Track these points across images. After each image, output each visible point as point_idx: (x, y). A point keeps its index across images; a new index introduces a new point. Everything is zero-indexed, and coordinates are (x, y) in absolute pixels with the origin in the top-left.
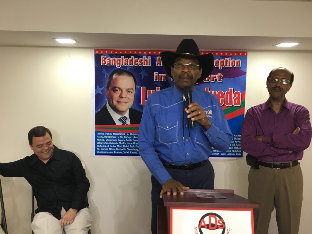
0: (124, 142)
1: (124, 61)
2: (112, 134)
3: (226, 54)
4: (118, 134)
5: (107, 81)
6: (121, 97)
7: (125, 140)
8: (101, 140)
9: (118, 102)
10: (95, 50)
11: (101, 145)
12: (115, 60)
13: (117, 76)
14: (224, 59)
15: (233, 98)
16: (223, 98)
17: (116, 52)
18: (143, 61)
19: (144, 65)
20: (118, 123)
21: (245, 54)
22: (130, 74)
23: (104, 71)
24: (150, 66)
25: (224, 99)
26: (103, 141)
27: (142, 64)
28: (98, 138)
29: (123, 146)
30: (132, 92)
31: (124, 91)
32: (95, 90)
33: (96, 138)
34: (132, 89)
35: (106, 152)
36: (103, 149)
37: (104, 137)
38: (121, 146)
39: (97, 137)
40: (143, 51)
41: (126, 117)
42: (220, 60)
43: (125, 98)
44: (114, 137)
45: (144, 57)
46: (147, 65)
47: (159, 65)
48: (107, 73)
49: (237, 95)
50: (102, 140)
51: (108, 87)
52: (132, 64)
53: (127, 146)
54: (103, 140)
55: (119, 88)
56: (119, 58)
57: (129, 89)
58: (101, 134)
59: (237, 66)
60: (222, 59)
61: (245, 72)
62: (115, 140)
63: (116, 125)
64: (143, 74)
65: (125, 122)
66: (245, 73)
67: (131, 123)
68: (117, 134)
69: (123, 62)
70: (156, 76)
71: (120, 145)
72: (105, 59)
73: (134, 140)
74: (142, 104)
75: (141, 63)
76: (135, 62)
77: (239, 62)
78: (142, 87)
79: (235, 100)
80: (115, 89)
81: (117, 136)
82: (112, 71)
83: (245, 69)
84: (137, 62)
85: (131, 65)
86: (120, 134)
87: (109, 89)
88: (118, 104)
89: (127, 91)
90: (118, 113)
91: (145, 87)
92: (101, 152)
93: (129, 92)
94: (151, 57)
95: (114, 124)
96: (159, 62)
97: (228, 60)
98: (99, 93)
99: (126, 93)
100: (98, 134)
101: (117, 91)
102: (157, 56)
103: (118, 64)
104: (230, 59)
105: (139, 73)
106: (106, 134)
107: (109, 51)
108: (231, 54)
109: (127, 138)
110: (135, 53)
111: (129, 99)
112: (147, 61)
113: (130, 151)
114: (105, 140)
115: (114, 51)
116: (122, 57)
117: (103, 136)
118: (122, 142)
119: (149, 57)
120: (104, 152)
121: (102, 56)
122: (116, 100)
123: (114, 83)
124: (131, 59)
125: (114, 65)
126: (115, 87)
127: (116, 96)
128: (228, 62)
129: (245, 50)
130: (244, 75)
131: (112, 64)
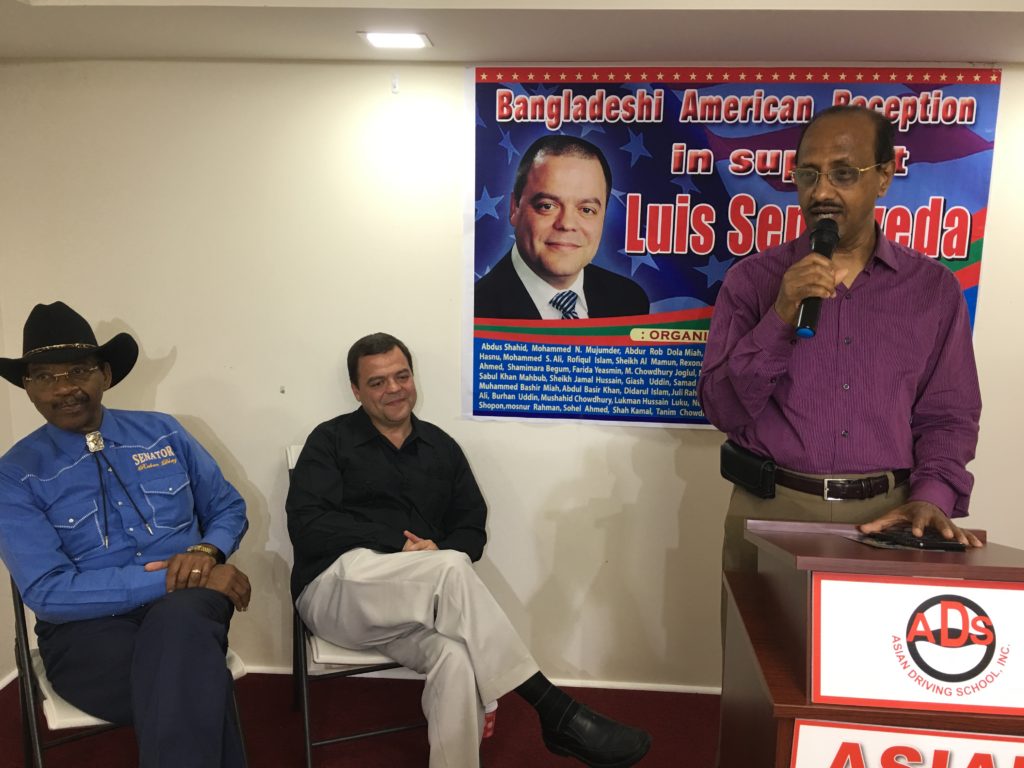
0: (566, 374)
1: (574, 108)
2: (529, 347)
3: (927, 77)
4: (549, 350)
5: (516, 174)
6: (559, 227)
7: (571, 369)
8: (491, 367)
9: (549, 244)
10: (479, 72)
11: (494, 382)
12: (542, 104)
13: (548, 157)
14: (918, 97)
15: (943, 231)
16: (908, 231)
17: (547, 77)
18: (636, 107)
19: (641, 118)
20: (548, 313)
21: (994, 78)
22: (590, 150)
23: (506, 142)
24: (661, 121)
25: (909, 234)
26: (499, 372)
27: (632, 117)
28: (483, 361)
29: (561, 388)
30: (594, 213)
31: (570, 209)
32: (476, 204)
33: (477, 361)
34: (597, 202)
35: (509, 406)
36: (499, 397)
37: (502, 357)
38: (555, 388)
39: (482, 356)
40: (637, 72)
41: (574, 294)
42: (904, 98)
43: (574, 230)
44: (535, 359)
45: (639, 91)
46: (649, 118)
47: (690, 118)
48: (517, 149)
49: (957, 219)
50: (496, 367)
51: (517, 195)
52: (600, 118)
53: (574, 389)
54: (500, 367)
55: (555, 199)
56: (556, 98)
57: (586, 201)
58: (494, 347)
59: (962, 119)
60: (909, 95)
61: (988, 140)
62: (536, 369)
63: (539, 317)
64: (636, 149)
65: (570, 312)
66: (990, 145)
67: (589, 314)
68: (543, 349)
69: (571, 108)
70: (678, 155)
71: (553, 384)
72: (510, 100)
73: (599, 370)
74: (626, 251)
75: (628, 114)
76: (610, 109)
77: (971, 106)
78: (629, 195)
79: (950, 237)
80: (539, 203)
81: (544, 354)
82: (533, 142)
83: (989, 131)
84: (617, 108)
85: (597, 121)
86: (553, 349)
87: (521, 201)
88: (551, 250)
89: (579, 209)
90: (548, 282)
91: (640, 195)
92: (492, 407)
93: (586, 210)
94: (662, 91)
95: (536, 315)
96: (690, 108)
97: (933, 99)
98: (487, 215)
99: (576, 214)
100: (484, 347)
101: (547, 207)
102: (683, 86)
103: (551, 117)
104: (938, 95)
105: (622, 148)
106: (508, 347)
107: (523, 72)
108: (943, 77)
109: (575, 364)
110: (611, 77)
111: (586, 234)
112: (649, 104)
113: (584, 405)
114: (505, 367)
115: (539, 72)
116: (565, 91)
117: (500, 353)
118: (559, 375)
119: (656, 91)
120: (500, 406)
121: (499, 92)
122: (544, 238)
123: (537, 180)
124: (595, 98)
125: (537, 120)
126: (541, 196)
127: (543, 224)
128: (932, 105)
129: (993, 63)
130: (986, 152)
131: (534, 117)
